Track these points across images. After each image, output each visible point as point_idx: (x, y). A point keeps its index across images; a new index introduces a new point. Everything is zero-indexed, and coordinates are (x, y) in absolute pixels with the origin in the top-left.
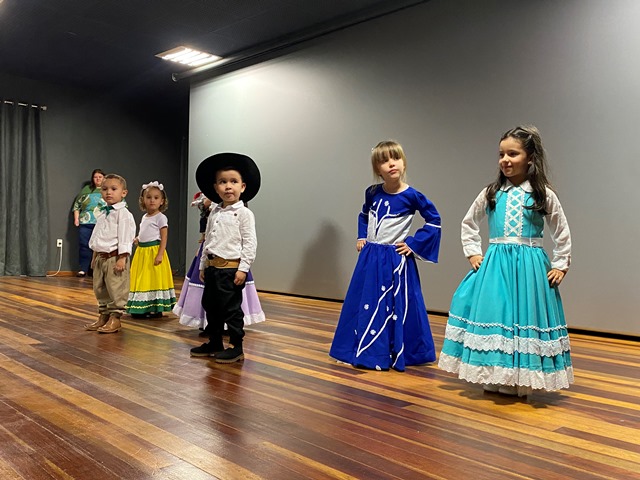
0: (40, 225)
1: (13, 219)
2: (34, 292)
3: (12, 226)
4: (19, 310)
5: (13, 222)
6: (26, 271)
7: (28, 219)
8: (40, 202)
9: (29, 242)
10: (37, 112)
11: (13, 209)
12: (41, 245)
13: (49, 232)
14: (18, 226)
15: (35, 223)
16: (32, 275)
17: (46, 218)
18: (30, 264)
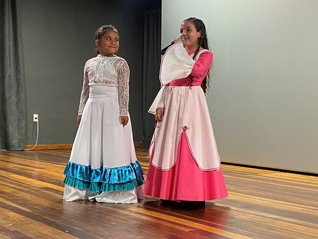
6: (6, 145)
7: (7, 95)
12: (19, 120)
16: (12, 149)
17: (24, 94)
18: (9, 139)
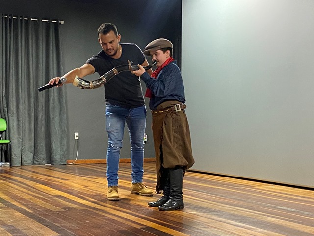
0: (61, 120)
1: (40, 117)
2: (56, 181)
3: (39, 123)
4: (43, 199)
5: (39, 119)
6: (50, 160)
7: (51, 116)
8: (60, 102)
9: (52, 136)
10: (57, 25)
11: (40, 109)
12: (62, 139)
13: (68, 127)
14: (43, 122)
15: (57, 119)
16: (55, 164)
17: (65, 115)
18: (53, 154)
